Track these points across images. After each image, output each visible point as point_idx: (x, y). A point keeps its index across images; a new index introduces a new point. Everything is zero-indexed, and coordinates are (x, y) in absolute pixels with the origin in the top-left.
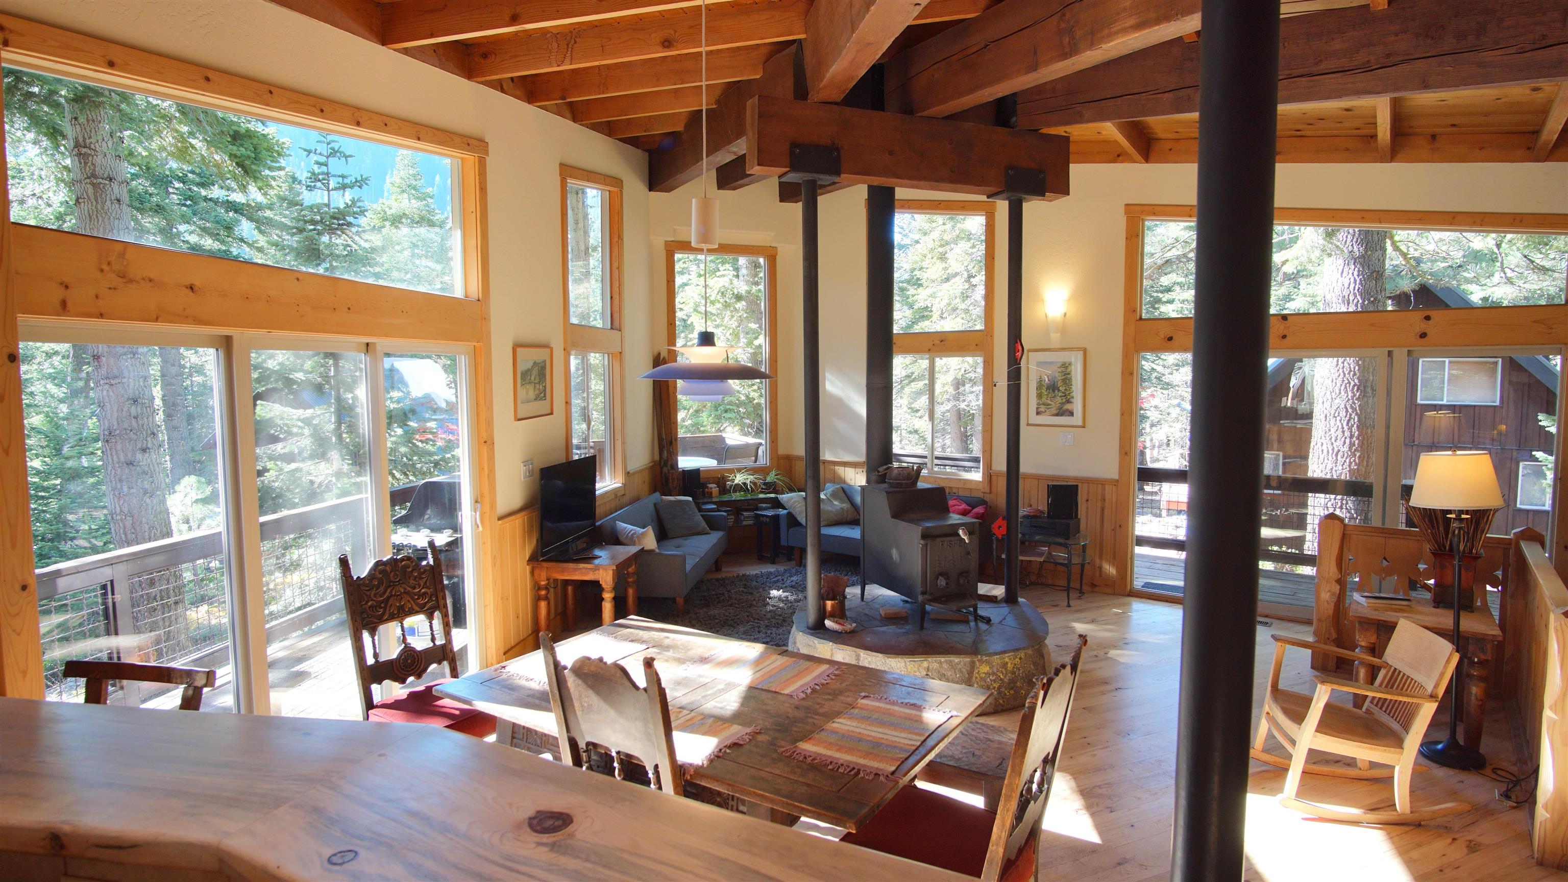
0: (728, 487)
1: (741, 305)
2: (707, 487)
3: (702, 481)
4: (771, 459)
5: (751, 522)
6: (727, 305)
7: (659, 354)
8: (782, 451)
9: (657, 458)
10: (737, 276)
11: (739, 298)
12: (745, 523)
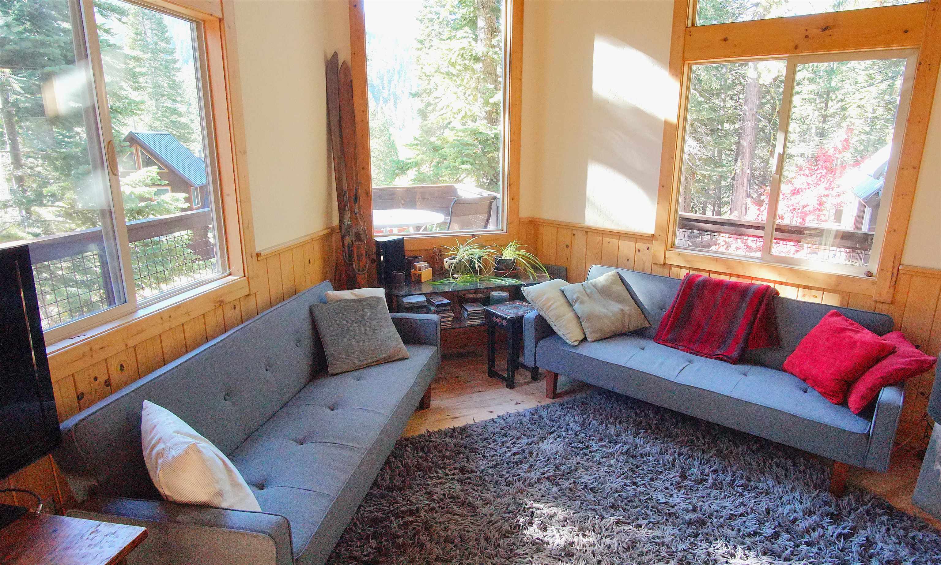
0: (446, 266)
1: (478, 66)
2: (414, 267)
3: (407, 255)
4: (510, 223)
5: (478, 322)
6: (466, 68)
7: (335, 55)
8: (525, 213)
9: (336, 222)
10: (476, 40)
11: (477, 59)
12: (468, 323)
